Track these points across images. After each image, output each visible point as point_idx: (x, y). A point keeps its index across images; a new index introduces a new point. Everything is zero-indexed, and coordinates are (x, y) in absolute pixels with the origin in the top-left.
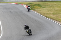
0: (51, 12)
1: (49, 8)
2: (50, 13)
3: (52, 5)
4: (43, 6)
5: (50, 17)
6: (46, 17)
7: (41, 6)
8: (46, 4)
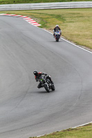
0: (87, 33)
1: (82, 24)
2: (85, 35)
3: (89, 17)
4: (68, 19)
5: (84, 44)
6: (77, 44)
7: (65, 20)
8: (74, 14)
